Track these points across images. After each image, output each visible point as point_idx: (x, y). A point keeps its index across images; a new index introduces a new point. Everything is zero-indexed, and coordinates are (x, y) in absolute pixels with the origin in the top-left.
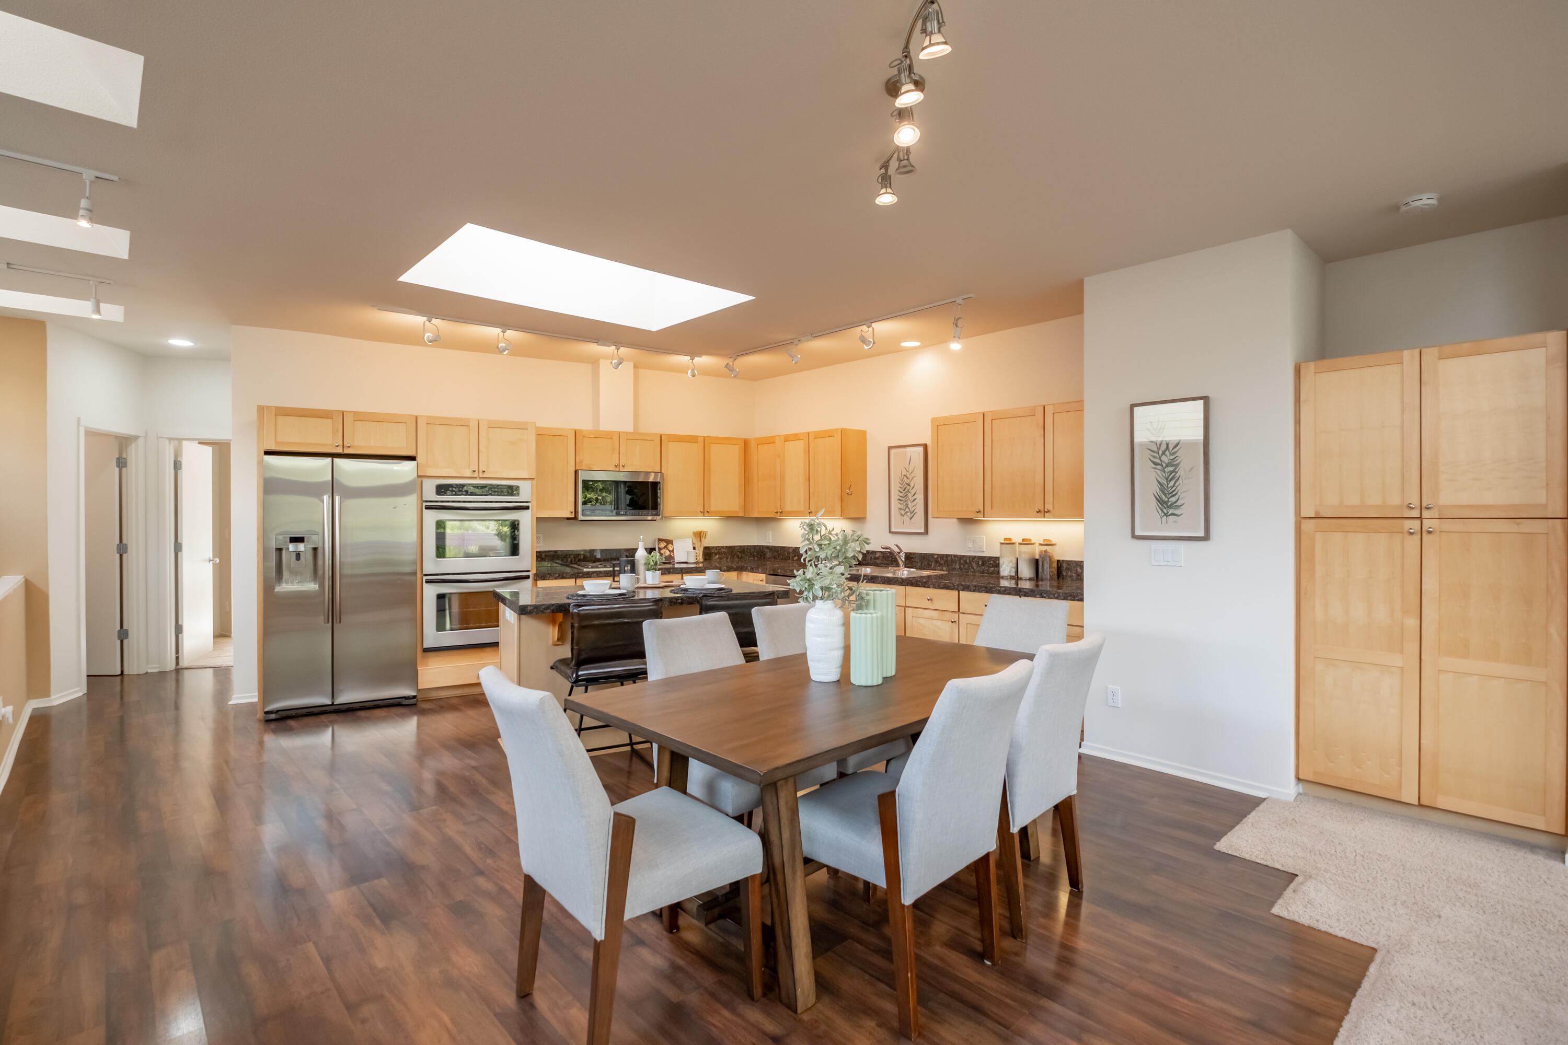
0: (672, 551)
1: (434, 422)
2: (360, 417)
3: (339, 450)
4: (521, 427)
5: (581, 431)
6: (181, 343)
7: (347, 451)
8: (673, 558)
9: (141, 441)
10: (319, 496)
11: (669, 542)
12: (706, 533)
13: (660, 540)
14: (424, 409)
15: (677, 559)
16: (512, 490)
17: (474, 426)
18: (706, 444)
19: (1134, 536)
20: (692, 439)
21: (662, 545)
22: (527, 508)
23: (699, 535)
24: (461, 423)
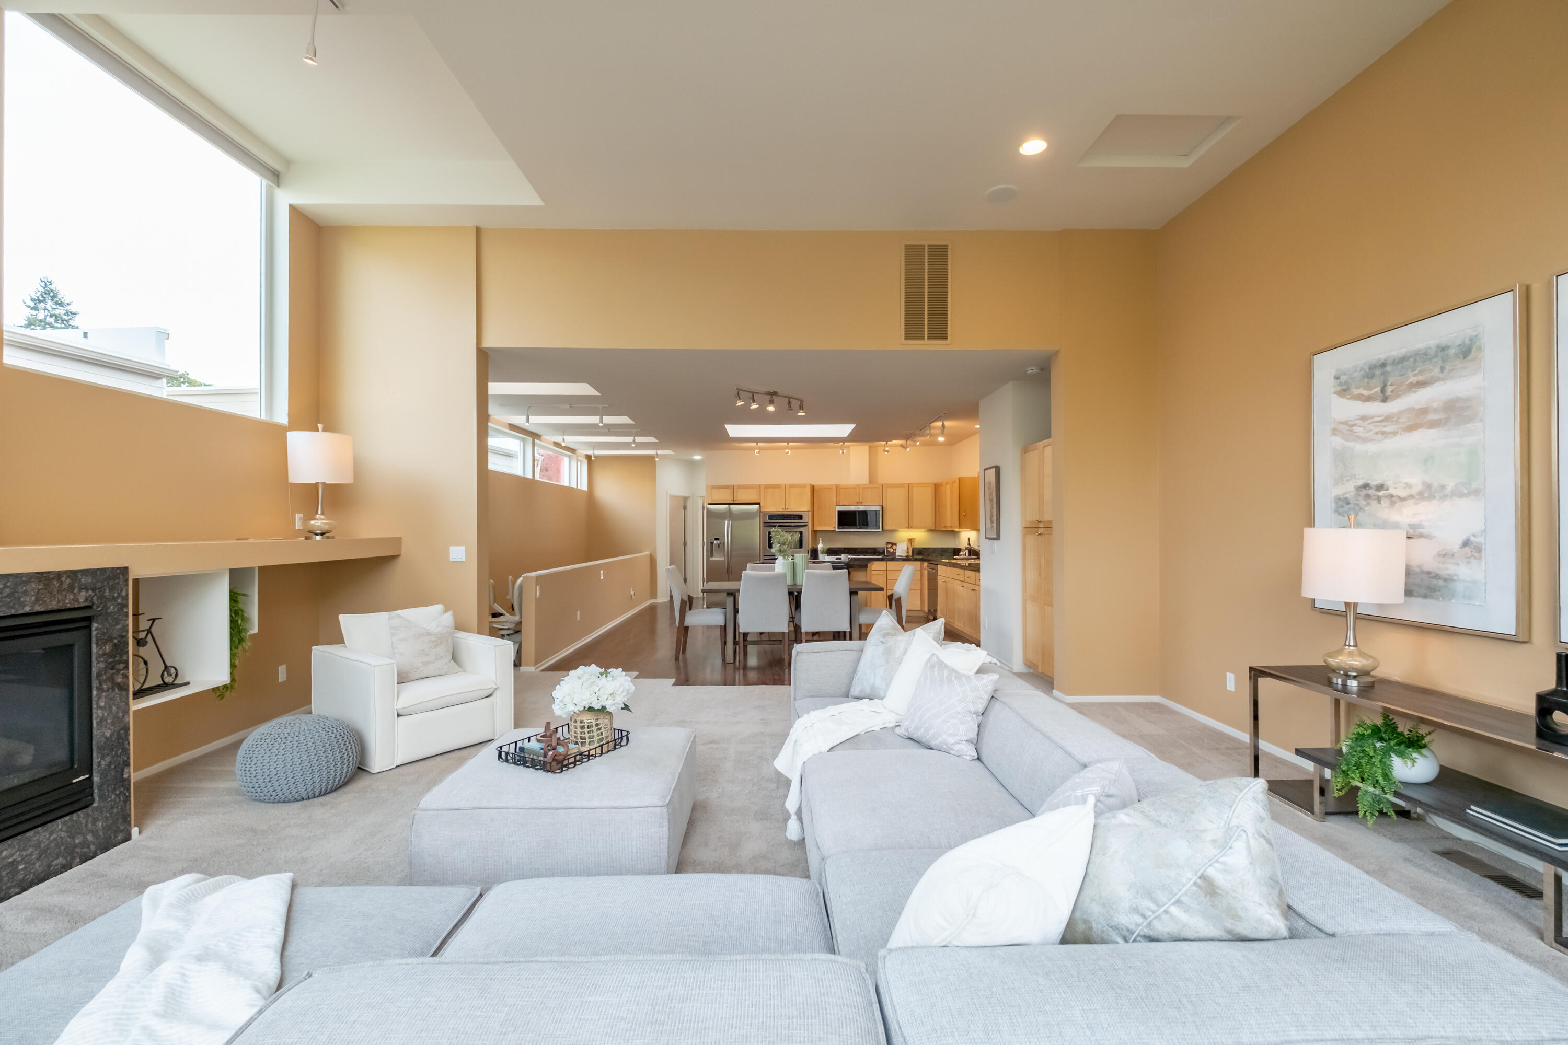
0: (896, 550)
1: (768, 487)
2: (741, 487)
3: (732, 502)
4: (804, 486)
5: (839, 485)
6: (697, 457)
7: (735, 502)
8: (895, 553)
9: (691, 498)
10: (724, 519)
11: (895, 544)
12: (914, 539)
13: (888, 543)
14: (763, 482)
15: (897, 555)
16: (800, 517)
17: (783, 487)
18: (909, 487)
19: (986, 538)
20: (901, 486)
21: (889, 546)
22: (806, 526)
23: (911, 541)
24: (778, 486)
